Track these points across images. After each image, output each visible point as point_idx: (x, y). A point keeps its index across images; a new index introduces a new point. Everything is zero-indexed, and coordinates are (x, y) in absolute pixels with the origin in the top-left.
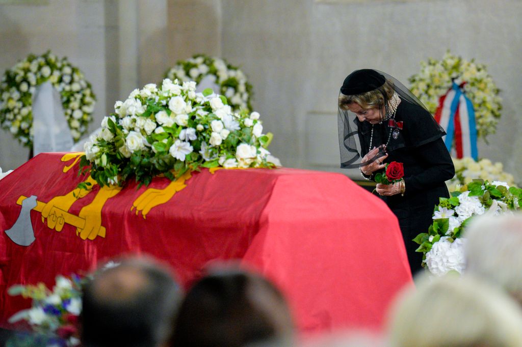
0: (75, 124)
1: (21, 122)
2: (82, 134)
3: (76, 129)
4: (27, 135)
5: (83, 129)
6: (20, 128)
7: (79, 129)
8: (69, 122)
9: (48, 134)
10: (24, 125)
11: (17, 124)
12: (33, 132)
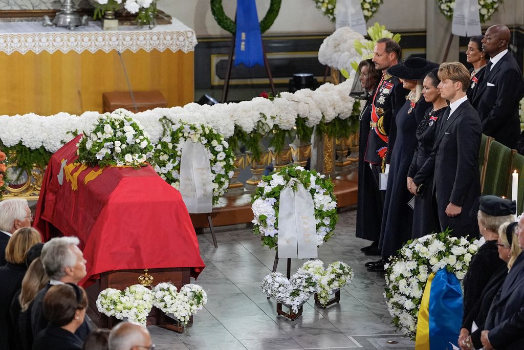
0: (367, 6)
1: (328, 4)
2: (373, 12)
3: (368, 9)
4: (332, 14)
5: (374, 9)
6: (327, 8)
7: (370, 9)
8: (362, 5)
9: (346, 14)
10: (330, 6)
11: (325, 5)
12: (336, 12)
